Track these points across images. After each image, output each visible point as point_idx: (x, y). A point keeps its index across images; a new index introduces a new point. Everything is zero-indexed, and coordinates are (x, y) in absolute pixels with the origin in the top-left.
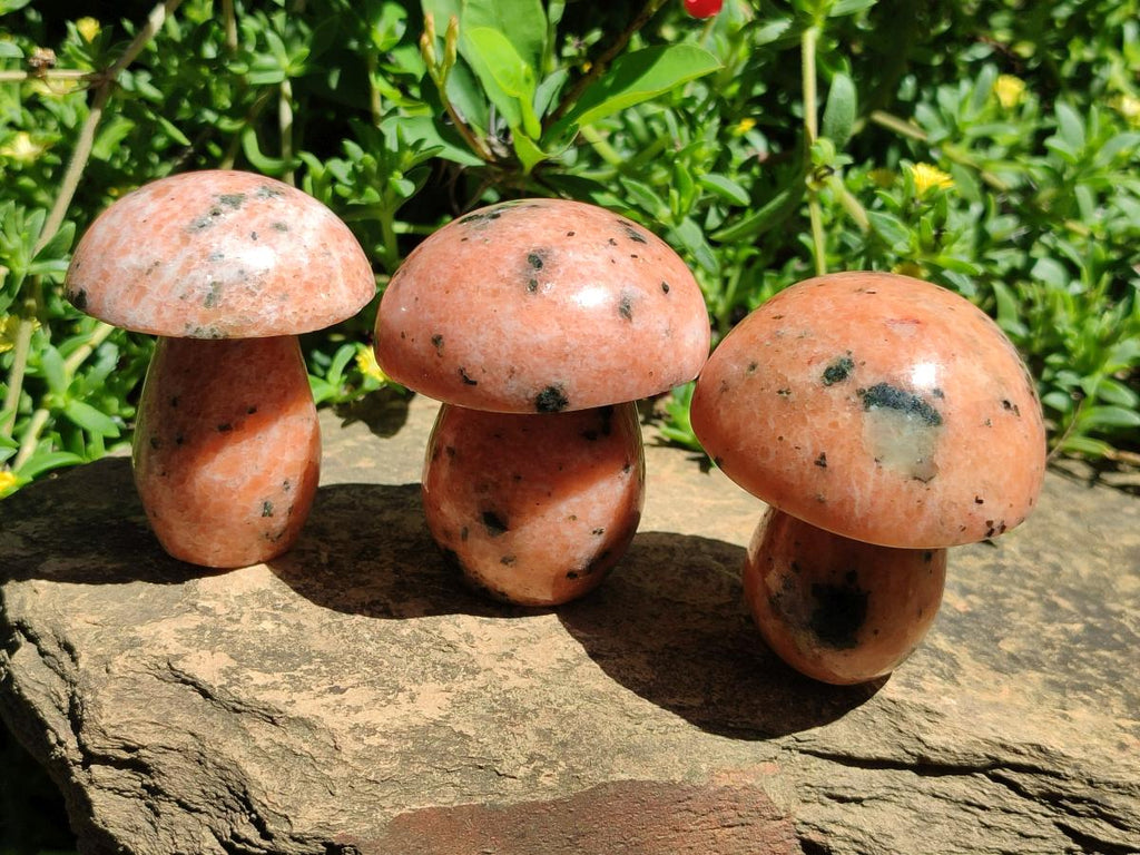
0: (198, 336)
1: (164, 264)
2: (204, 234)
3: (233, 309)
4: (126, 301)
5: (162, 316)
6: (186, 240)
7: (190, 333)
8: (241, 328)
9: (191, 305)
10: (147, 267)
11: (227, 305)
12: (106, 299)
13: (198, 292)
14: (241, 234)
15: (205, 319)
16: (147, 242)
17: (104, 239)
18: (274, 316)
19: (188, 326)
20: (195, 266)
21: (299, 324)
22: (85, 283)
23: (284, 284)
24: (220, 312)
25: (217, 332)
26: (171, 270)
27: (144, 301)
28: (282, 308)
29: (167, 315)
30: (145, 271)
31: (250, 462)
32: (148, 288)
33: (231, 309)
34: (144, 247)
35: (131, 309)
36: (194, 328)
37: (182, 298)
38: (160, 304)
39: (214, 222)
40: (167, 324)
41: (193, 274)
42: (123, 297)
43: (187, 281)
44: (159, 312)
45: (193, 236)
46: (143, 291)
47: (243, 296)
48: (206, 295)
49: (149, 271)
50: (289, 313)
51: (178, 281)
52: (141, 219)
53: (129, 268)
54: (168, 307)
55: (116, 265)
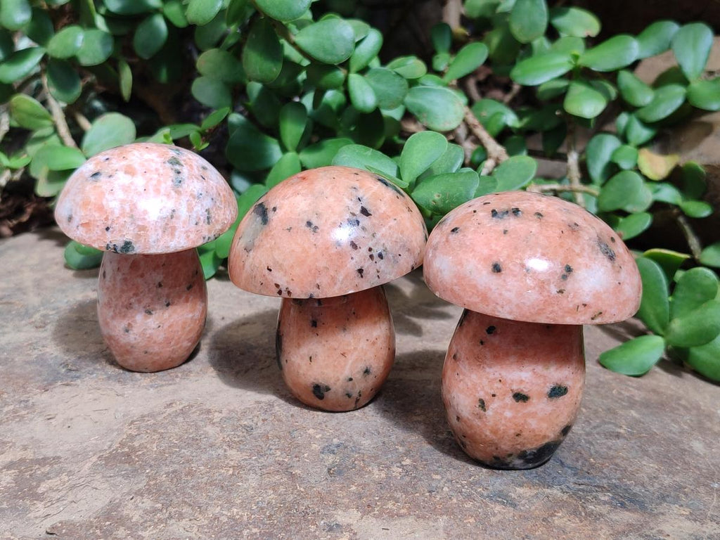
0: (210, 241)
1: (178, 210)
2: (184, 186)
4: (166, 238)
5: (190, 238)
6: (179, 193)
9: (202, 226)
10: (169, 215)
12: (151, 240)
13: (202, 218)
14: (197, 178)
15: (210, 231)
19: (204, 238)
20: (193, 205)
22: (126, 237)
24: (215, 224)
26: (183, 211)
27: (177, 233)
29: (192, 236)
30: (170, 217)
32: (176, 225)
33: (217, 221)
35: (171, 241)
36: (207, 238)
37: (196, 224)
38: (187, 232)
39: (183, 177)
40: (194, 242)
41: (195, 209)
42: (163, 236)
43: (195, 215)
44: (188, 237)
45: (180, 189)
46: (174, 229)
48: (206, 218)
49: (172, 217)
51: (190, 216)
52: (141, 189)
53: (158, 218)
54: (191, 232)
55: (148, 220)
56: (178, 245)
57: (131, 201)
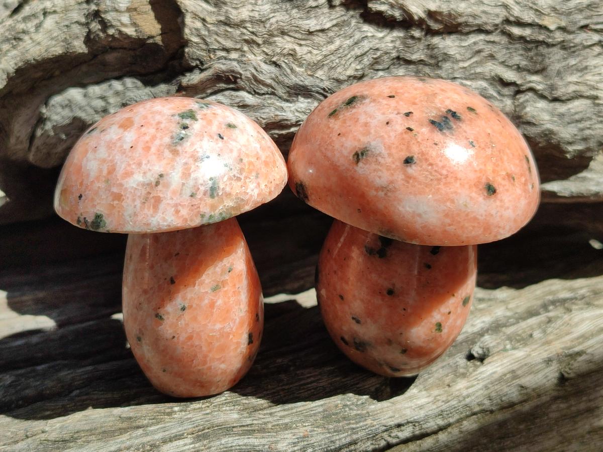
0: (211, 221)
1: (167, 175)
2: (187, 144)
3: (230, 194)
4: (146, 211)
5: (180, 214)
6: (175, 153)
7: (205, 221)
8: (238, 207)
9: (201, 199)
10: (153, 180)
11: (226, 193)
12: (126, 214)
13: (202, 189)
14: (211, 137)
15: (213, 207)
16: (144, 162)
17: (101, 171)
18: (256, 192)
19: (203, 216)
20: (192, 170)
21: (270, 193)
22: (98, 208)
23: (254, 166)
24: (222, 199)
25: (224, 215)
26: (175, 178)
27: (162, 206)
28: (259, 184)
29: (184, 212)
30: (154, 184)
31: (237, 307)
32: (161, 195)
33: (228, 195)
34: (144, 166)
35: (152, 216)
36: (207, 216)
37: (191, 196)
38: (176, 205)
39: (189, 134)
40: (186, 220)
41: (193, 176)
42: (142, 208)
43: (191, 183)
44: (177, 212)
45: (179, 148)
46: (158, 200)
47: (233, 182)
48: (208, 189)
49: (157, 184)
50: (263, 186)
51: (183, 184)
52: (127, 146)
53: (138, 185)
54: (183, 206)
55: (125, 186)
56: (161, 223)
57: (112, 161)
